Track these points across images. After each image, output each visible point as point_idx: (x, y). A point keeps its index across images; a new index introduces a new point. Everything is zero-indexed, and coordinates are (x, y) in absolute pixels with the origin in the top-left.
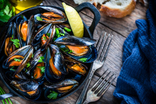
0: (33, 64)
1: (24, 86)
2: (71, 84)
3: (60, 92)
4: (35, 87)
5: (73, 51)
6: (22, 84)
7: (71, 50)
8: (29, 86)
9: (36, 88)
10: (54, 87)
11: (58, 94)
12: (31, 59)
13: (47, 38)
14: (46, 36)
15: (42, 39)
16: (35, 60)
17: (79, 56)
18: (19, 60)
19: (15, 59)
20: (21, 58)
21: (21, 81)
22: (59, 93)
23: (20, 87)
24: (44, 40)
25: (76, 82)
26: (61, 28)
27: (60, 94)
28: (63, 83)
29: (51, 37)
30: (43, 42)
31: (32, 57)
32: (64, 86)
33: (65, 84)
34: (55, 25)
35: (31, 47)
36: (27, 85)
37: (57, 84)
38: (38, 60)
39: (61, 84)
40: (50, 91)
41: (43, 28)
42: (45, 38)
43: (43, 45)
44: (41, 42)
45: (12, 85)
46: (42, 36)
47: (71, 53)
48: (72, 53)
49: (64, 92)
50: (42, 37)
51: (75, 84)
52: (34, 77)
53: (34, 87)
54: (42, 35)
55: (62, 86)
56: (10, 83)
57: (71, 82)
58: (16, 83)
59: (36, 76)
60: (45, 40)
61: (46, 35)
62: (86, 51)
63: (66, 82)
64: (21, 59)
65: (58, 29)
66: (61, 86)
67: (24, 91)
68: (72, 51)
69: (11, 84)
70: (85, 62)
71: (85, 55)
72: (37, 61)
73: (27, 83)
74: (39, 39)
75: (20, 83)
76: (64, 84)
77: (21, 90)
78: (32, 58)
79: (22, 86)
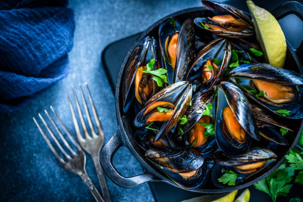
0: (194, 118)
1: (176, 162)
2: (264, 158)
3: (241, 172)
4: (198, 163)
5: (266, 93)
6: (171, 158)
7: (262, 91)
8: (185, 162)
9: (199, 166)
10: (232, 163)
11: (238, 176)
12: (188, 110)
13: (214, 68)
14: (212, 64)
15: (206, 70)
16: (198, 112)
17: (276, 105)
18: (166, 110)
19: (159, 108)
20: (168, 106)
21: (168, 151)
22: (239, 174)
23: (168, 164)
24: (208, 71)
25: (272, 154)
26: (243, 50)
27: (241, 176)
28: (250, 156)
29: (223, 67)
30: (207, 75)
31: (191, 105)
32: (251, 162)
33: (254, 158)
34: (231, 45)
35: (188, 85)
36: (182, 160)
37: (240, 157)
38: (203, 111)
39: (247, 158)
40: (222, 171)
41: (210, 48)
42: (210, 68)
43: (205, 79)
44: (203, 76)
45: (150, 158)
46: (205, 63)
47: (260, 97)
48: (262, 97)
49: (249, 172)
50: (205, 66)
51: (271, 158)
52: (191, 144)
53: (196, 163)
54: (205, 61)
55: (248, 161)
56: (146, 155)
57: (264, 154)
58: (158, 155)
59: (194, 140)
60: (211, 72)
61: (212, 62)
62: (290, 96)
63: (255, 154)
64: (168, 108)
65: (236, 51)
66: (245, 161)
67: (175, 171)
68: (263, 94)
69: (147, 157)
70: (287, 116)
71: (286, 105)
72: (200, 113)
73: (181, 156)
74: (198, 68)
75: (167, 155)
76: (251, 158)
77: (170, 169)
78: (189, 106)
79: (173, 161)
